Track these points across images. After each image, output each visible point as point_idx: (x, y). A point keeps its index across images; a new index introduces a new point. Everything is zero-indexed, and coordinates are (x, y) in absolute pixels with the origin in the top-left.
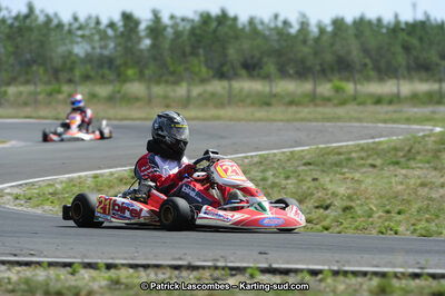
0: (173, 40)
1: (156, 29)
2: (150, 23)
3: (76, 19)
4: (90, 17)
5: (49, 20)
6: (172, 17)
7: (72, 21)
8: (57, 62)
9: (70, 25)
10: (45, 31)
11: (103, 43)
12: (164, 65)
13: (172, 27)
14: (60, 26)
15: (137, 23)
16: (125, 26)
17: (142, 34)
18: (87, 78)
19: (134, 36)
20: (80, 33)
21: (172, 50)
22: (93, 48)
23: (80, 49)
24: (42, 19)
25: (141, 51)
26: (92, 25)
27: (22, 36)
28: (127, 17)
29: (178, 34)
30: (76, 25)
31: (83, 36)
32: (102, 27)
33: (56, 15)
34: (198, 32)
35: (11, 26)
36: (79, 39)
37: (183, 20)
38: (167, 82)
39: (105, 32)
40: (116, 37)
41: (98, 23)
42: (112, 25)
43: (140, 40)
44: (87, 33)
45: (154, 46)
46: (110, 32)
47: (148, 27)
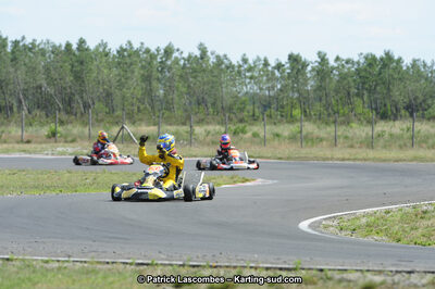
0: (339, 82)
1: (323, 69)
2: (316, 65)
3: (245, 61)
4: (258, 59)
5: (220, 61)
6: (337, 59)
7: (241, 63)
8: (228, 101)
9: (240, 66)
10: (216, 73)
13: (338, 69)
14: (230, 66)
15: (305, 65)
16: (292, 68)
17: (309, 75)
18: (254, 118)
19: (300, 78)
20: (249, 74)
21: (337, 91)
22: (261, 89)
23: (250, 88)
24: (212, 60)
25: (307, 91)
26: (261, 67)
28: (294, 59)
29: (343, 77)
30: (246, 67)
31: (251, 78)
32: (270, 69)
33: (225, 56)
34: (363, 74)
35: (184, 67)
36: (248, 81)
37: (348, 62)
39: (273, 73)
40: (282, 78)
41: (266, 64)
42: (279, 66)
43: (306, 80)
44: (256, 74)
45: (319, 88)
46: (277, 74)
47: (313, 69)
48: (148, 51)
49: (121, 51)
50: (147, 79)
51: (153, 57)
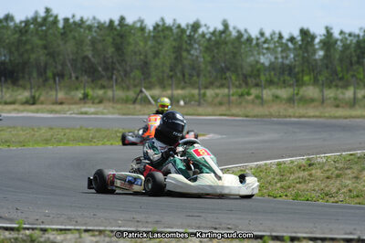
0: (342, 52)
1: (328, 42)
2: (323, 37)
3: (262, 34)
4: (274, 33)
5: (240, 35)
6: (341, 33)
7: (259, 36)
8: (247, 70)
9: (257, 39)
10: (236, 45)
11: (284, 55)
12: (335, 73)
13: (341, 41)
14: (249, 40)
15: (313, 37)
16: (302, 40)
17: (317, 47)
18: (271, 83)
19: (309, 48)
20: (266, 46)
21: (341, 60)
22: (276, 58)
23: (265, 60)
24: (234, 34)
25: (315, 60)
26: (276, 39)
27: (218, 48)
28: (305, 33)
29: (346, 47)
30: (263, 39)
31: (267, 49)
32: (284, 41)
33: (246, 30)
35: (209, 40)
36: (265, 51)
37: (350, 35)
38: (337, 86)
39: (287, 45)
40: (295, 49)
41: (281, 37)
42: (292, 39)
43: (315, 52)
44: (272, 46)
45: (326, 56)
46: (290, 45)
47: (321, 41)
48: (179, 26)
49: (156, 27)
50: (178, 50)
51: (183, 31)
